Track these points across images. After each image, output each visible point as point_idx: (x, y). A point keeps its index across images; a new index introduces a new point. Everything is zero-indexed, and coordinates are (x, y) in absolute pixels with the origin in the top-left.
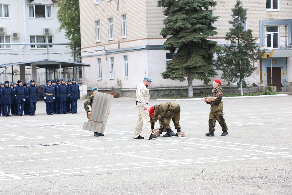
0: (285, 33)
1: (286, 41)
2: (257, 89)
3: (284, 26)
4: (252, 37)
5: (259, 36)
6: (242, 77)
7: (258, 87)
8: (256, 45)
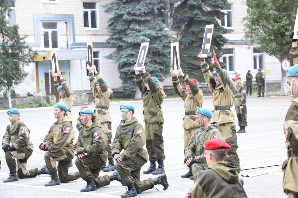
0: (66, 31)
1: (67, 41)
2: (33, 99)
3: (64, 23)
4: (18, 35)
5: (33, 34)
6: (10, 85)
7: (34, 97)
8: (25, 45)
